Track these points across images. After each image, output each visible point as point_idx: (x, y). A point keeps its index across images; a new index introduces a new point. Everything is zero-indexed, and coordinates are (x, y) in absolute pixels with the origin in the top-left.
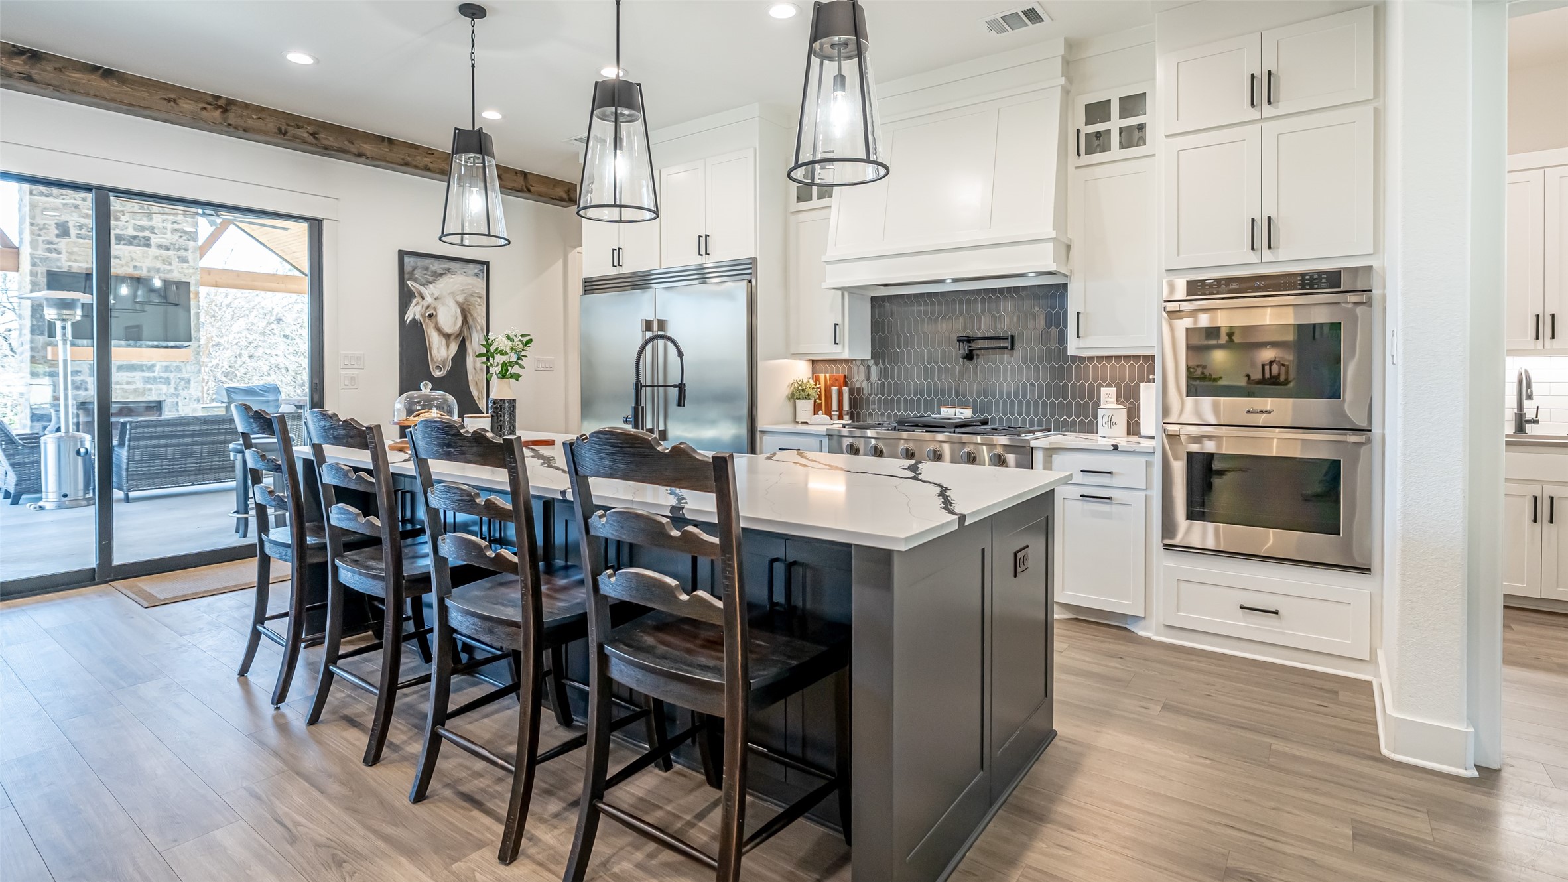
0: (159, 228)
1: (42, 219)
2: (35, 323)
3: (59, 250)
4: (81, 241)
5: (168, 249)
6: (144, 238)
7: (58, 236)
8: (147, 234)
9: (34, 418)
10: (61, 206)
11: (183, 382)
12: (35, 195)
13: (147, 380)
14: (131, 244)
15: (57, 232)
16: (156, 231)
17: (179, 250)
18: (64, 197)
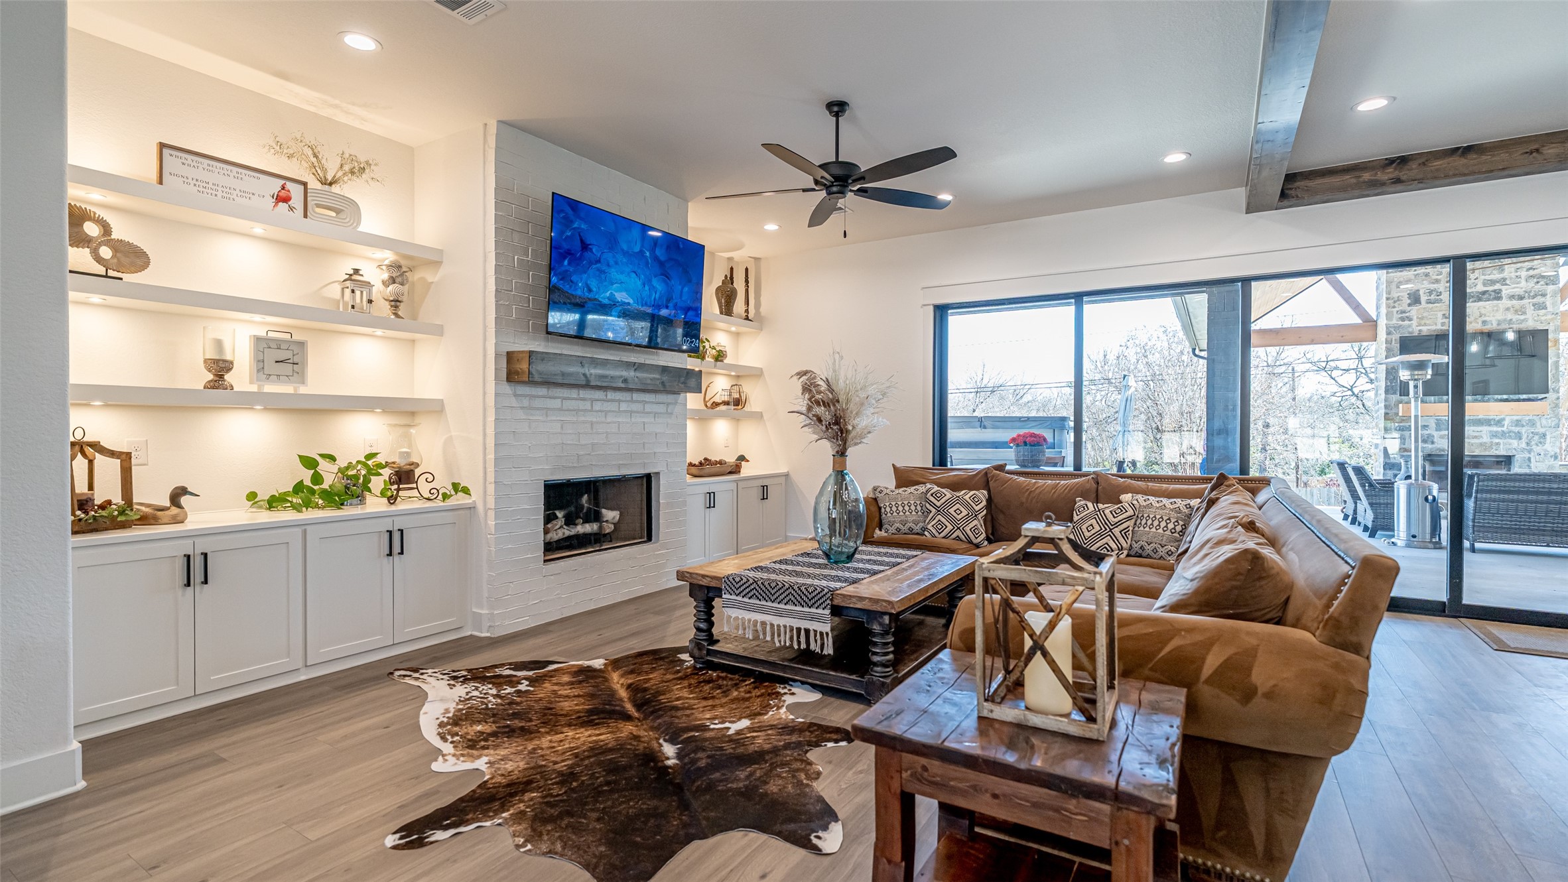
0: (1511, 278)
1: (1397, 294)
2: (1389, 384)
3: (1411, 317)
4: (1431, 305)
5: (1521, 298)
6: (1494, 291)
7: (1409, 305)
8: (1497, 286)
10: (1413, 277)
11: (1536, 438)
13: (1494, 435)
14: (1480, 300)
15: (1409, 301)
16: (1508, 282)
17: (1534, 297)
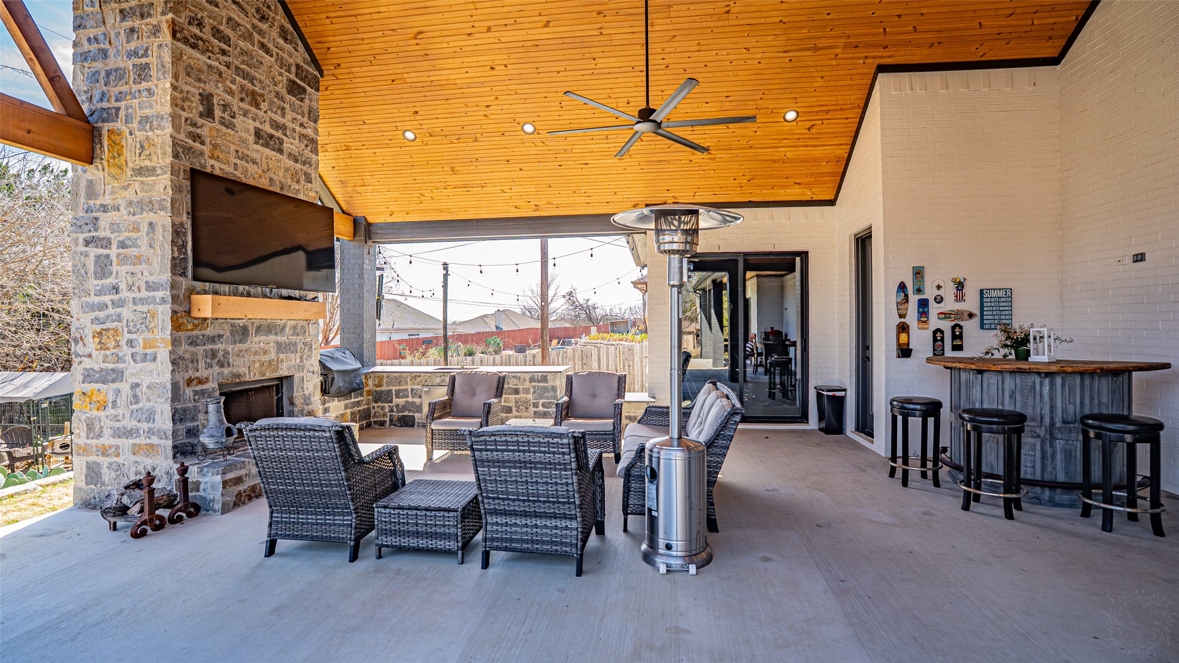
1: (186, 83)
2: (176, 254)
3: (203, 138)
4: (224, 129)
5: (296, 161)
6: (279, 139)
7: (201, 115)
8: (279, 134)
9: (177, 416)
10: (205, 68)
12: (179, 40)
13: (280, 347)
14: (266, 145)
15: (201, 108)
16: (288, 133)
18: (210, 55)
